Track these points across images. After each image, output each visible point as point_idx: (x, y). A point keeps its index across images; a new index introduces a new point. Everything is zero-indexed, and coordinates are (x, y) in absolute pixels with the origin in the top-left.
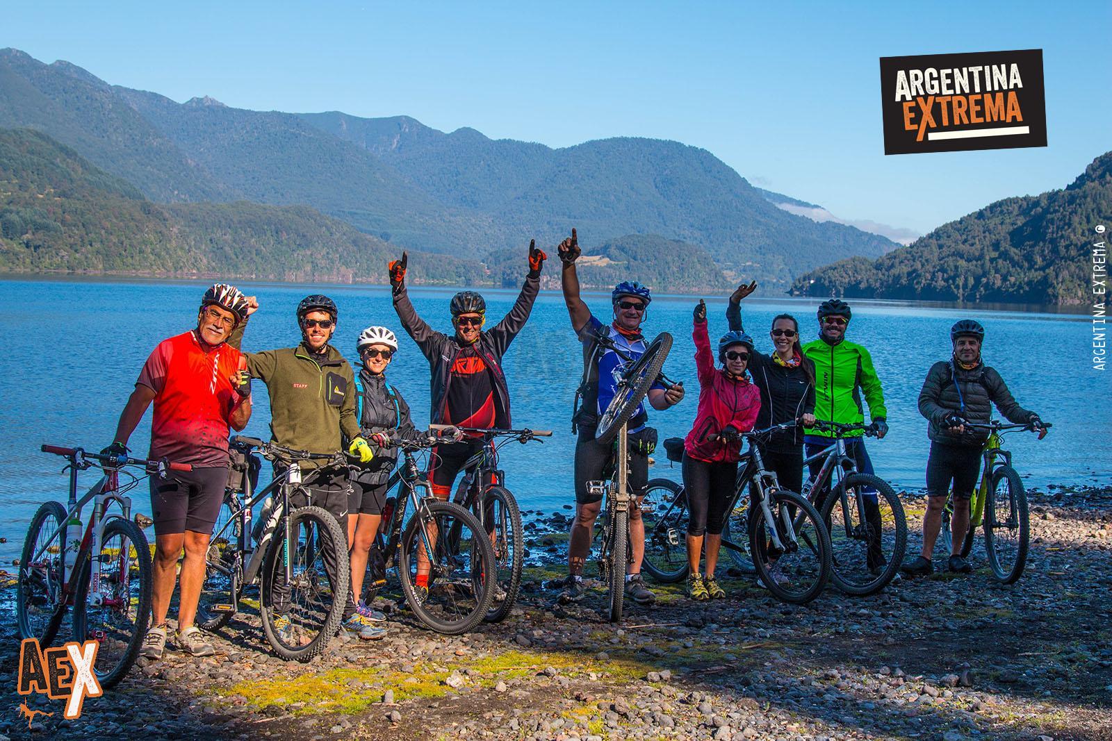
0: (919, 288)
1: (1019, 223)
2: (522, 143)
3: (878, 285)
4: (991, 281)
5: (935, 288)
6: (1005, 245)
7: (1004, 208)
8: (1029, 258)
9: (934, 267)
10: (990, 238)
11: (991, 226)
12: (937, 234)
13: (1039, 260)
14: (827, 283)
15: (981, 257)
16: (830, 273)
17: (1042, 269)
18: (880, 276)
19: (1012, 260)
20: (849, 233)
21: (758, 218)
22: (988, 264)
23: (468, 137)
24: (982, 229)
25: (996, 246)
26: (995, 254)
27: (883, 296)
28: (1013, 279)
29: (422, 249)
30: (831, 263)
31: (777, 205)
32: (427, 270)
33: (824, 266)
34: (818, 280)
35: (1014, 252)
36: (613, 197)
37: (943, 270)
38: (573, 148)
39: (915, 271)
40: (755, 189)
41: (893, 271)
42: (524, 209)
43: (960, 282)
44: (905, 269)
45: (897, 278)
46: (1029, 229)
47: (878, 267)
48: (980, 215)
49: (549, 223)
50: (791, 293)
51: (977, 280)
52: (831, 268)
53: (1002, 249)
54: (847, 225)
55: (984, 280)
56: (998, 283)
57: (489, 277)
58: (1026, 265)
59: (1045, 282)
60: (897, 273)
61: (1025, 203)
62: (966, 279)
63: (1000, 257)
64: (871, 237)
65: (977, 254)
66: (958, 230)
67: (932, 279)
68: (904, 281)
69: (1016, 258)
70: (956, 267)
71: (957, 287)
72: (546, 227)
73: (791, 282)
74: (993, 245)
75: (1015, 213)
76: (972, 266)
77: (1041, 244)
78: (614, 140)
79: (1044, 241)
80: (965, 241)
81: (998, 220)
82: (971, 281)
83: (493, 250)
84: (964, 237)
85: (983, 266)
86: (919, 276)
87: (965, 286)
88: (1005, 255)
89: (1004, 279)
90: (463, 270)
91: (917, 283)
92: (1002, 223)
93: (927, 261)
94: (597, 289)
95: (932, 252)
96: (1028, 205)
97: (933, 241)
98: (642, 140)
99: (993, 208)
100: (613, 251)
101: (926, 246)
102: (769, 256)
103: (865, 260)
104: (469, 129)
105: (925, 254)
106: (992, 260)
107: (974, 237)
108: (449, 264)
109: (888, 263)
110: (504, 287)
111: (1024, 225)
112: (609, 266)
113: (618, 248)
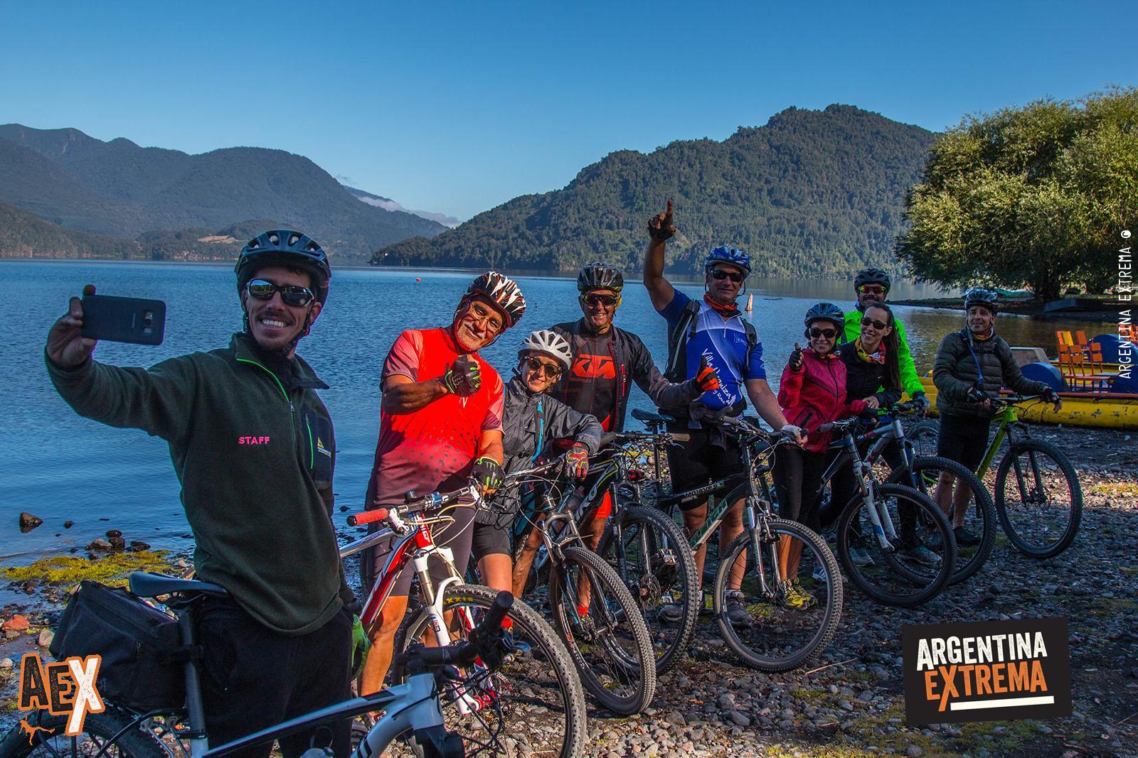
0: (463, 258)
1: (532, 213)
2: (166, 150)
3: (434, 257)
4: (513, 254)
5: (474, 259)
6: (523, 229)
7: (522, 202)
8: (539, 238)
9: (474, 244)
10: (512, 224)
11: (513, 215)
12: (475, 220)
13: (546, 239)
14: (397, 255)
15: (506, 237)
16: (399, 247)
17: (548, 245)
18: (436, 250)
19: (527, 239)
20: (412, 218)
21: (346, 208)
22: (511, 242)
23: (122, 145)
24: (506, 217)
25: (516, 229)
26: (516, 235)
27: (437, 265)
28: (528, 253)
29: (88, 231)
30: (399, 241)
31: (360, 199)
32: (93, 246)
33: (395, 242)
34: (391, 253)
35: (528, 233)
36: (236, 192)
37: (480, 246)
38: (205, 154)
39: (460, 247)
40: (342, 187)
41: (444, 247)
42: (168, 200)
43: (492, 254)
44: (453, 246)
45: (448, 252)
46: (539, 217)
47: (434, 243)
48: (505, 207)
49: (187, 211)
50: (371, 263)
51: (504, 253)
52: (400, 245)
53: (520, 231)
54: (411, 213)
55: (509, 253)
56: (518, 255)
57: (142, 252)
58: (537, 242)
59: (550, 255)
60: (447, 249)
61: (536, 199)
62: (496, 253)
63: (519, 237)
64: (428, 222)
65: (503, 235)
66: (490, 217)
67: (472, 253)
68: (452, 254)
69: (530, 238)
70: (489, 244)
71: (490, 258)
72: (185, 214)
73: (371, 255)
74: (514, 228)
75: (529, 206)
76: (500, 243)
77: (547, 228)
78: (236, 149)
79: (549, 226)
80: (495, 225)
81: (517, 211)
82: (500, 254)
83: (143, 232)
84: (494, 222)
85: (507, 243)
86: (463, 250)
87: (495, 257)
88: (522, 236)
89: (523, 252)
90: (120, 247)
91: (462, 255)
92: (520, 213)
93: (468, 239)
94: (226, 261)
95: (472, 233)
96: (537, 200)
97: (472, 225)
98: (258, 149)
99: (513, 201)
100: (237, 232)
101: (467, 229)
102: (355, 236)
103: (425, 239)
104: (123, 139)
105: (467, 234)
106: (514, 239)
107: (501, 223)
108: (110, 242)
109: (440, 241)
110: (153, 260)
111: (536, 214)
112: (235, 243)
113: (241, 229)
